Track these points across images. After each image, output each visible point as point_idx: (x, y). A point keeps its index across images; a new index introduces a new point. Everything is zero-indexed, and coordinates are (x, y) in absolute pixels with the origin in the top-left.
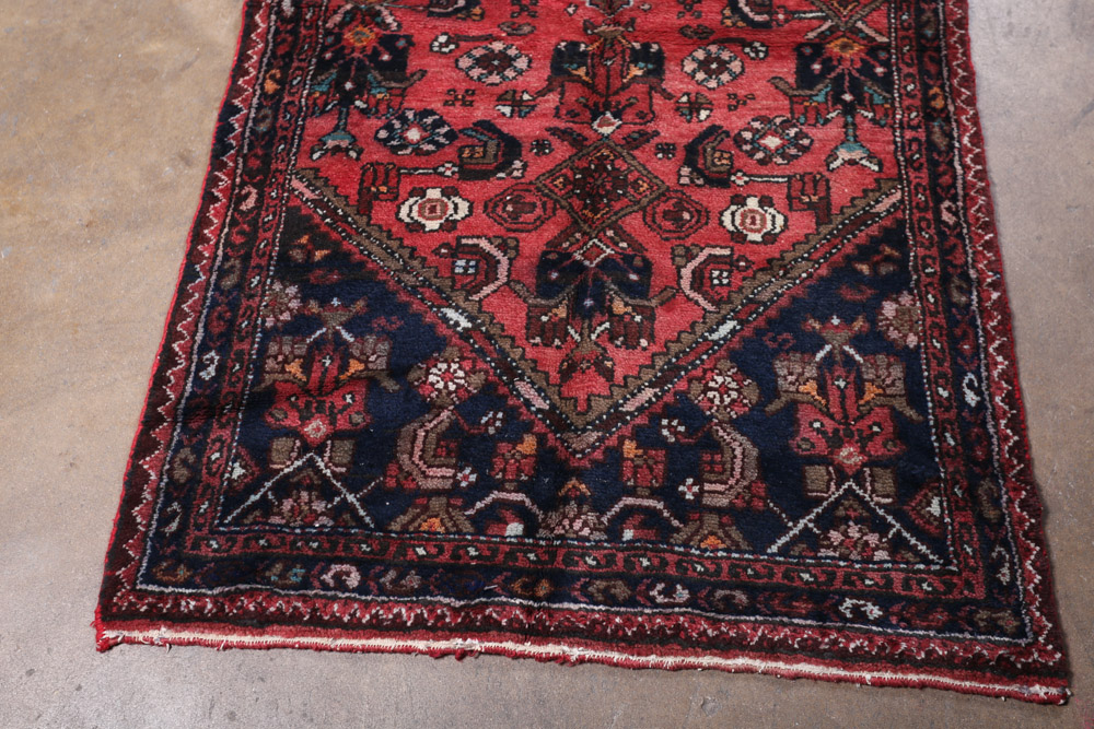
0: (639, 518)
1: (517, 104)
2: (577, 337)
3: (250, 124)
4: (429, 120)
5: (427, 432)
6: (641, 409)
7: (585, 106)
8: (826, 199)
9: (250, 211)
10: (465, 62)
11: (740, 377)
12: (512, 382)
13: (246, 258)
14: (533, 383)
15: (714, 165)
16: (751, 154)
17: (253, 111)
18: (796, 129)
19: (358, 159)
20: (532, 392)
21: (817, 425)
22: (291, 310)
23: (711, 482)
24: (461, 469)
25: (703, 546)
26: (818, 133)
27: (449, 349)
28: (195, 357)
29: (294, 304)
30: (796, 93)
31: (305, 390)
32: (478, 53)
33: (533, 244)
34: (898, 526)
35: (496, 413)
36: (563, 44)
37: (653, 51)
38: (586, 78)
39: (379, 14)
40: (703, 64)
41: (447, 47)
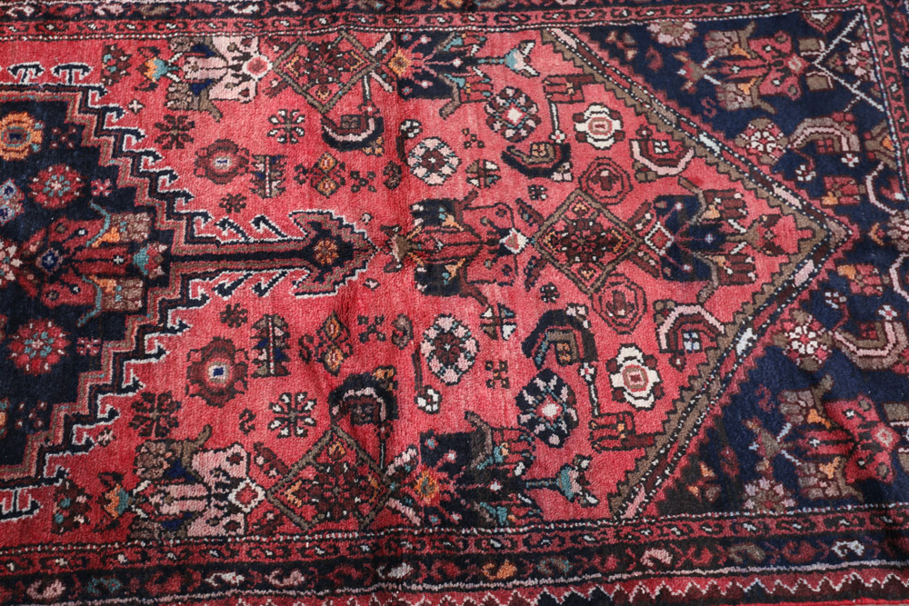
0: (885, 192)
1: (498, 322)
2: (741, 246)
3: (562, 580)
4: (530, 399)
5: (858, 349)
6: (796, 196)
7: (495, 260)
8: (569, 77)
9: (671, 552)
10: (451, 376)
11: (749, 131)
12: (797, 288)
13: (726, 543)
14: (794, 273)
15: (547, 156)
16: (530, 130)
17: (543, 581)
18: (498, 98)
19: (590, 458)
20: (802, 272)
21: (777, 82)
22: (772, 486)
23: (841, 147)
24: (882, 318)
25: (893, 149)
26: (499, 84)
27: (776, 343)
28: (845, 565)
29: (764, 484)
30: (457, 99)
31: (849, 455)
32: (436, 365)
33: (656, 289)
34: (839, 37)
35: (828, 298)
36: (419, 287)
37: (422, 209)
38: (460, 264)
39: (400, 469)
40: (432, 169)
41: (432, 397)
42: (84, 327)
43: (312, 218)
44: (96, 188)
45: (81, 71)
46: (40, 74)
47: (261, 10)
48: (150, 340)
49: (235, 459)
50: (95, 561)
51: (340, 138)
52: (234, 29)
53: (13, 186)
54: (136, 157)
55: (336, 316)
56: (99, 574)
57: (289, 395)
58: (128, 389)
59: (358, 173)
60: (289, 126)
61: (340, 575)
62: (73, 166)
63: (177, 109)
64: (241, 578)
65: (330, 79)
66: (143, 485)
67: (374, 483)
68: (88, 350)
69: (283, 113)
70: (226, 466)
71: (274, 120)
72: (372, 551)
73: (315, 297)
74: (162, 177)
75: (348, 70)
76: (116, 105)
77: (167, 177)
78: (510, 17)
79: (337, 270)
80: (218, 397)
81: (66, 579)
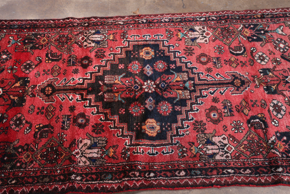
7: (285, 85)
10: (280, 116)
16: (287, 49)
18: (276, 41)
26: (276, 38)
30: (265, 42)
32: (275, 113)
36: (266, 92)
37: (262, 71)
38: (276, 86)
39: (273, 141)
40: (262, 60)
41: (276, 122)
42: (175, 103)
43: (232, 74)
44: (171, 66)
45: (161, 36)
46: (150, 37)
47: (206, 19)
48: (194, 107)
49: (224, 139)
50: (192, 166)
51: (235, 52)
52: (199, 24)
53: (149, 66)
54: (180, 58)
55: (244, 100)
56: (194, 169)
57: (235, 121)
58: (191, 120)
59: (242, 62)
60: (220, 50)
61: (261, 171)
62: (164, 61)
63: (188, 45)
64: (233, 171)
65: (229, 37)
66: (200, 146)
67: (265, 145)
68: (178, 109)
69: (217, 46)
70: (222, 140)
71: (215, 48)
72: (268, 164)
73: (237, 95)
74: (188, 63)
75: (234, 35)
76: (172, 45)
77: (189, 63)
78: (275, 19)
79: (241, 87)
80: (216, 122)
81: (185, 170)
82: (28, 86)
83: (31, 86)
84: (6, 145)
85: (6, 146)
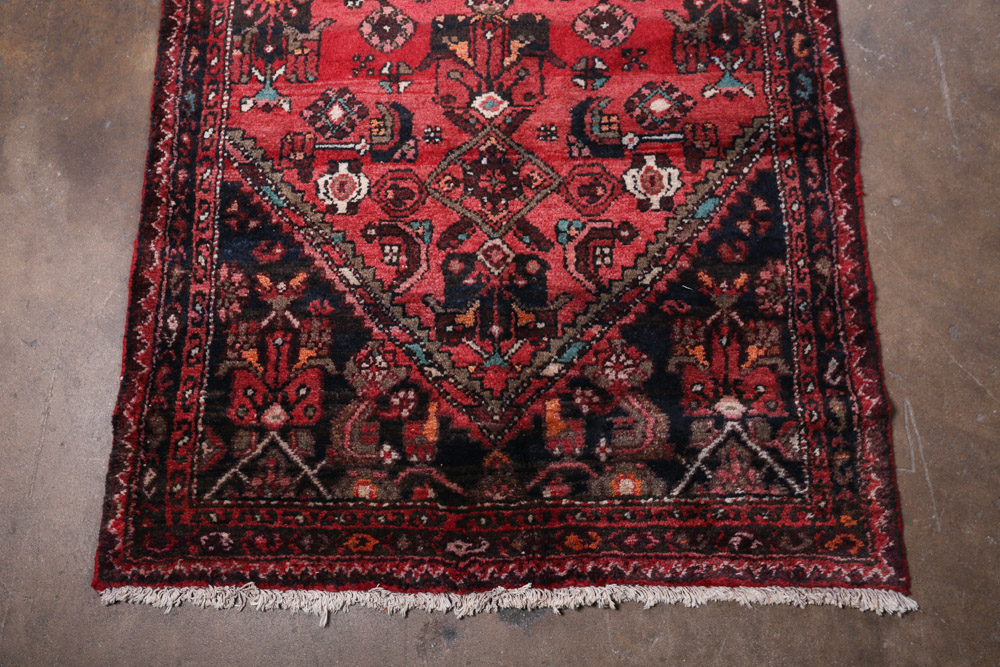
82: (469, 15)
83: (468, 7)
84: (682, 42)
85: (686, 42)
